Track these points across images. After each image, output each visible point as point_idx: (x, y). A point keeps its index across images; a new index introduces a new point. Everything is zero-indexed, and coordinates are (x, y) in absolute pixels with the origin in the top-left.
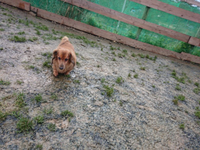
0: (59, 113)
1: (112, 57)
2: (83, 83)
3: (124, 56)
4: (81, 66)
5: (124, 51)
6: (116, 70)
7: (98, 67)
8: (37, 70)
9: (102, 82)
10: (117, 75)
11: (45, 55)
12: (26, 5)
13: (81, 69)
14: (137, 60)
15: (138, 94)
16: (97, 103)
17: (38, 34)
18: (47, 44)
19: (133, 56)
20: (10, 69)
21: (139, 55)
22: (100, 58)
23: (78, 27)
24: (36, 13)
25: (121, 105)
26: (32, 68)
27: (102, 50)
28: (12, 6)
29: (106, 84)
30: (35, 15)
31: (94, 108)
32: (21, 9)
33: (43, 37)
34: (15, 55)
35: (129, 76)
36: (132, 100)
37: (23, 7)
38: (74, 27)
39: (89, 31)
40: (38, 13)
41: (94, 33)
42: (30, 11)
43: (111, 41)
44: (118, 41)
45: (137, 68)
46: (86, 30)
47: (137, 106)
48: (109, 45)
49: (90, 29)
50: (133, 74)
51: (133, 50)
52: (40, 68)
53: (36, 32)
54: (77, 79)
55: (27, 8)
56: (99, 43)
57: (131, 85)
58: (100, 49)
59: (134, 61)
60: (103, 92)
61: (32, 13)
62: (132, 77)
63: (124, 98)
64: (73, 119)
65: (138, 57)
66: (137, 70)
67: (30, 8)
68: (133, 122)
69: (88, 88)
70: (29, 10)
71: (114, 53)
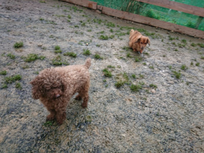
0: (148, 85)
1: (173, 47)
2: (156, 69)
3: (184, 46)
4: (150, 57)
5: (184, 41)
6: (179, 59)
7: (164, 56)
8: (124, 59)
9: (170, 68)
10: (180, 63)
11: (124, 49)
12: (93, 5)
13: (151, 58)
14: (197, 49)
15: (200, 78)
16: (170, 82)
17: (111, 31)
18: (121, 39)
19: (193, 45)
20: (110, 59)
21: (199, 44)
22: (163, 49)
23: (137, 20)
24: (101, 11)
25: (188, 85)
26: (121, 58)
27: (162, 41)
28: (82, 6)
29: (174, 70)
30: (100, 12)
31: (168, 85)
32: (89, 8)
33: (116, 34)
34: (107, 50)
35: (192, 64)
36: (196, 82)
37: (91, 7)
38: (133, 20)
39: (147, 22)
40: (103, 11)
41: (152, 24)
42: (97, 9)
43: (169, 31)
44: (176, 30)
45: (198, 57)
46: (143, 22)
47: (200, 86)
48: (167, 35)
49: (148, 20)
50: (195, 63)
51: (192, 39)
52: (125, 58)
53: (109, 30)
54: (151, 66)
55: (94, 7)
56: (157, 33)
57: (194, 71)
58: (161, 40)
59: (194, 51)
60: (173, 75)
61: (98, 11)
62: (195, 65)
63: (189, 80)
64: (157, 89)
65: (198, 47)
66: (198, 59)
67: (97, 7)
68: (197, 95)
69: (160, 72)
70: (95, 9)
71: (174, 44)
